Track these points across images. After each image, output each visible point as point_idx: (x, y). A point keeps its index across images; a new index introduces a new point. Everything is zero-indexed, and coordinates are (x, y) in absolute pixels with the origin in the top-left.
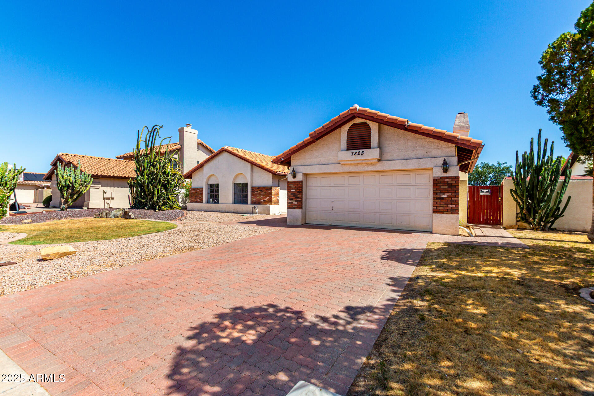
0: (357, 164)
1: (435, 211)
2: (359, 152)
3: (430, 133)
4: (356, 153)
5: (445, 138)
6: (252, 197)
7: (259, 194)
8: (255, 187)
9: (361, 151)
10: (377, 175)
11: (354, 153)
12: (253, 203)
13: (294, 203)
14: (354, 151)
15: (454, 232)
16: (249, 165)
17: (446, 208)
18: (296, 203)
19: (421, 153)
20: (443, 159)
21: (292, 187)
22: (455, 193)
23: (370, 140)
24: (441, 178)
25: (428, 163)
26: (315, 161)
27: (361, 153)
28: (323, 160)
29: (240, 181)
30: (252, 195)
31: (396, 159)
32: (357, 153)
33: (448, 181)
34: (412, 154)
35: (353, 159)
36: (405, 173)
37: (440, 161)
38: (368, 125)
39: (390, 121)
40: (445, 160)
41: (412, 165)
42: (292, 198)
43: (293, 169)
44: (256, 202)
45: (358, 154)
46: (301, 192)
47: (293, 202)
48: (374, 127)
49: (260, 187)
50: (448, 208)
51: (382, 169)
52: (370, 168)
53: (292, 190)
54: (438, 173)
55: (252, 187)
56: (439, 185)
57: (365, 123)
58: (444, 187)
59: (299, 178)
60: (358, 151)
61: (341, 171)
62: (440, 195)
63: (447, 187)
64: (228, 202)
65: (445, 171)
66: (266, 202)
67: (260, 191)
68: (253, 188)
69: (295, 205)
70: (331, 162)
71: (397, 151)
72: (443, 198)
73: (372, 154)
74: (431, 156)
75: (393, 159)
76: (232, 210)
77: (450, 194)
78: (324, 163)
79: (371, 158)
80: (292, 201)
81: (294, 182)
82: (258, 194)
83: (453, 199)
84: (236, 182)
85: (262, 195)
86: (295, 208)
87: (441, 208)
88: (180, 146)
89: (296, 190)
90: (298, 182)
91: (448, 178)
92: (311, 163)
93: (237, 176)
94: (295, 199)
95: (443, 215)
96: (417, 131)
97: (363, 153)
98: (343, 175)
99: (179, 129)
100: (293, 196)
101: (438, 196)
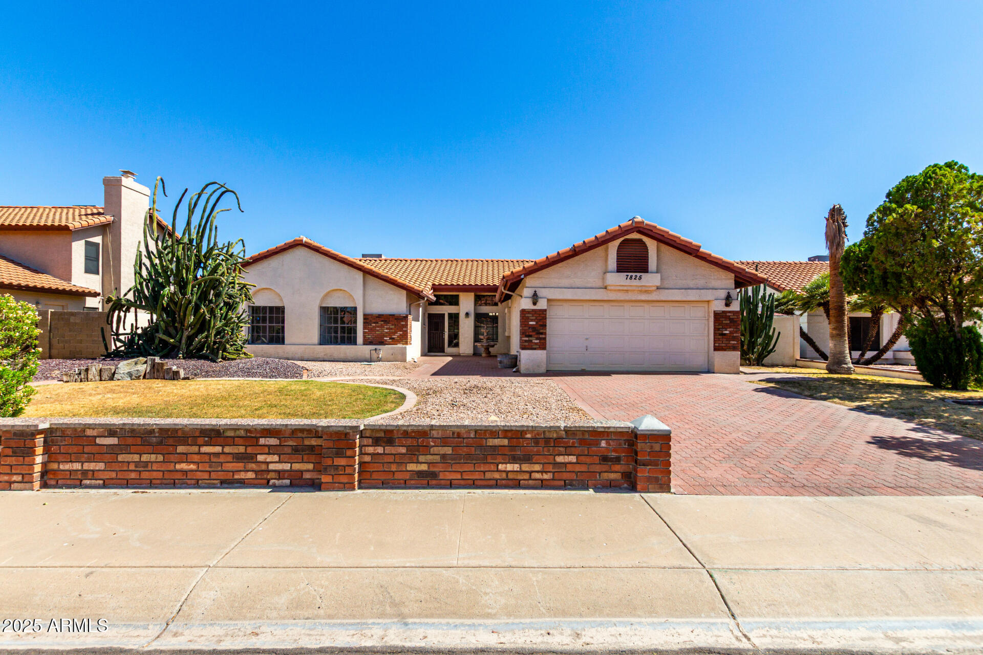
0: (627, 291)
1: (716, 349)
2: (636, 276)
3: (720, 262)
4: (631, 277)
5: (735, 269)
6: (364, 333)
7: (382, 326)
8: (371, 315)
9: (638, 274)
10: (646, 306)
11: (629, 277)
12: (367, 342)
13: (533, 341)
14: (630, 274)
15: (735, 371)
16: (359, 276)
17: (728, 345)
18: (538, 341)
19: (701, 283)
20: (727, 291)
21: (531, 318)
22: (737, 328)
23: (648, 262)
24: (724, 312)
25: (708, 295)
26: (565, 282)
27: (638, 278)
28: (578, 282)
29: (337, 302)
30: (364, 328)
31: (673, 287)
32: (633, 277)
33: (729, 316)
34: (691, 284)
35: (627, 284)
36: (680, 305)
37: (723, 294)
38: (644, 243)
39: (683, 243)
40: (729, 293)
41: (693, 295)
42: (531, 334)
43: (535, 291)
44: (374, 340)
45: (635, 279)
46: (544, 326)
47: (531, 341)
48: (651, 245)
49: (383, 315)
50: (730, 345)
51: (658, 299)
52: (643, 297)
53: (531, 323)
54: (720, 306)
55: (364, 315)
56: (721, 319)
57: (640, 241)
58: (726, 322)
59: (542, 305)
60: (634, 274)
61: (606, 298)
62: (722, 331)
63: (728, 322)
64: (310, 342)
65: (727, 305)
66: (394, 341)
67: (382, 321)
68: (366, 317)
69: (536, 344)
70: (589, 285)
71: (675, 278)
72: (725, 334)
73: (651, 280)
74: (711, 287)
75: (671, 287)
76: (321, 355)
77: (732, 329)
78: (579, 286)
79: (651, 284)
80: (531, 339)
81: (533, 310)
82: (378, 327)
83: (735, 335)
84: (324, 305)
85: (387, 329)
86: (535, 349)
87: (723, 345)
88: (110, 218)
89: (537, 323)
90: (540, 310)
91: (730, 312)
92: (560, 285)
93: (327, 295)
94: (536, 336)
95: (725, 352)
96: (706, 258)
97: (640, 278)
98: (602, 304)
99: (104, 180)
100: (533, 331)
101: (720, 332)
